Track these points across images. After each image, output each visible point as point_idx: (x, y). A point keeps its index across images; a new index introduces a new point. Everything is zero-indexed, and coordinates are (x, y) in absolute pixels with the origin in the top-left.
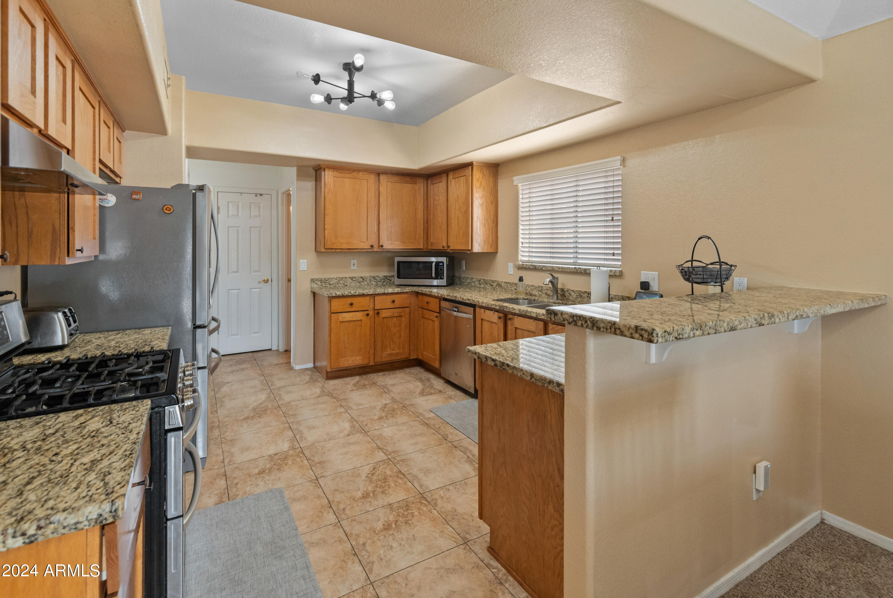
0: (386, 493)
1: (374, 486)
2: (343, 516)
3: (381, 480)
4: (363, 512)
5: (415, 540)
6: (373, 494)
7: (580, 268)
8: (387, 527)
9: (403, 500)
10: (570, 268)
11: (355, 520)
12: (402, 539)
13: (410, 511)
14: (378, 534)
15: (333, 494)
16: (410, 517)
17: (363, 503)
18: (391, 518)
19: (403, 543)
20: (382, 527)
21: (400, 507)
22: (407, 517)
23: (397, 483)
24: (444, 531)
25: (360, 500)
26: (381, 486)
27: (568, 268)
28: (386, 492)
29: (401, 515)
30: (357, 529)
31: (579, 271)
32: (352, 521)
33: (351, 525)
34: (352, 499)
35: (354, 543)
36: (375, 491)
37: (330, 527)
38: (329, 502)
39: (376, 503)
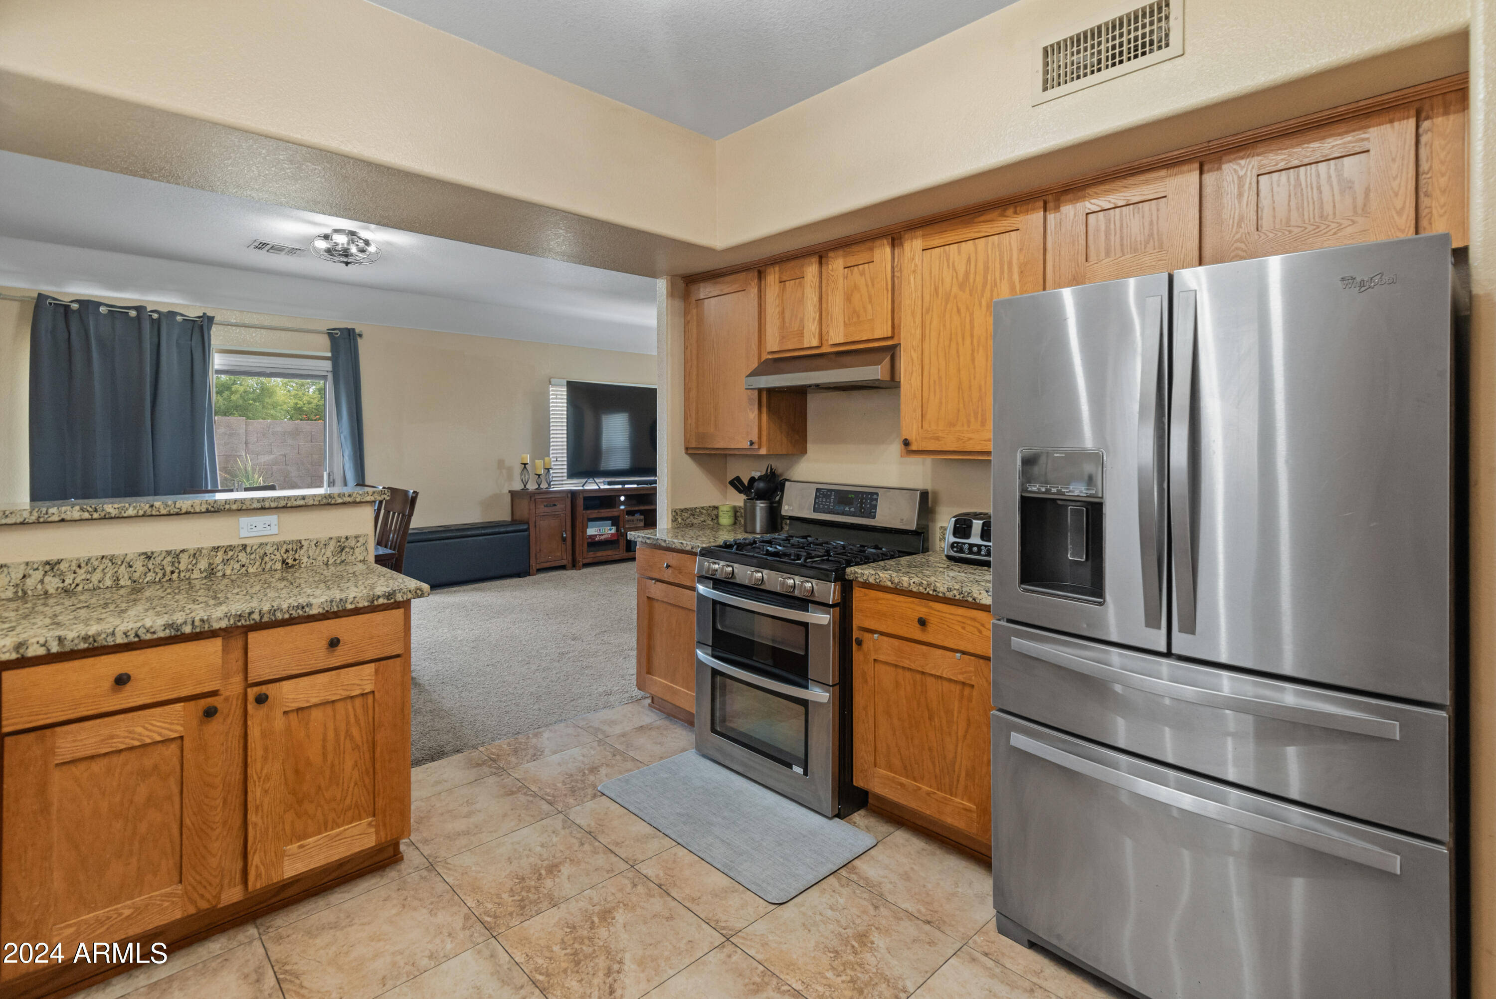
0: (568, 928)
1: (597, 941)
2: (630, 875)
3: (586, 957)
4: (600, 885)
5: (509, 858)
6: (593, 922)
8: (553, 869)
9: (532, 917)
11: (608, 872)
12: (528, 856)
13: (517, 898)
14: (566, 858)
15: (669, 910)
16: (517, 888)
17: (605, 901)
18: (549, 883)
19: (526, 852)
20: (562, 868)
21: (536, 902)
22: (523, 888)
23: (549, 955)
24: (463, 874)
25: (613, 905)
26: (582, 944)
28: (568, 931)
29: (533, 890)
30: (601, 860)
32: (613, 871)
33: (612, 864)
34: (630, 905)
35: (597, 844)
36: (591, 929)
37: (641, 858)
38: (669, 894)
39: (581, 904)
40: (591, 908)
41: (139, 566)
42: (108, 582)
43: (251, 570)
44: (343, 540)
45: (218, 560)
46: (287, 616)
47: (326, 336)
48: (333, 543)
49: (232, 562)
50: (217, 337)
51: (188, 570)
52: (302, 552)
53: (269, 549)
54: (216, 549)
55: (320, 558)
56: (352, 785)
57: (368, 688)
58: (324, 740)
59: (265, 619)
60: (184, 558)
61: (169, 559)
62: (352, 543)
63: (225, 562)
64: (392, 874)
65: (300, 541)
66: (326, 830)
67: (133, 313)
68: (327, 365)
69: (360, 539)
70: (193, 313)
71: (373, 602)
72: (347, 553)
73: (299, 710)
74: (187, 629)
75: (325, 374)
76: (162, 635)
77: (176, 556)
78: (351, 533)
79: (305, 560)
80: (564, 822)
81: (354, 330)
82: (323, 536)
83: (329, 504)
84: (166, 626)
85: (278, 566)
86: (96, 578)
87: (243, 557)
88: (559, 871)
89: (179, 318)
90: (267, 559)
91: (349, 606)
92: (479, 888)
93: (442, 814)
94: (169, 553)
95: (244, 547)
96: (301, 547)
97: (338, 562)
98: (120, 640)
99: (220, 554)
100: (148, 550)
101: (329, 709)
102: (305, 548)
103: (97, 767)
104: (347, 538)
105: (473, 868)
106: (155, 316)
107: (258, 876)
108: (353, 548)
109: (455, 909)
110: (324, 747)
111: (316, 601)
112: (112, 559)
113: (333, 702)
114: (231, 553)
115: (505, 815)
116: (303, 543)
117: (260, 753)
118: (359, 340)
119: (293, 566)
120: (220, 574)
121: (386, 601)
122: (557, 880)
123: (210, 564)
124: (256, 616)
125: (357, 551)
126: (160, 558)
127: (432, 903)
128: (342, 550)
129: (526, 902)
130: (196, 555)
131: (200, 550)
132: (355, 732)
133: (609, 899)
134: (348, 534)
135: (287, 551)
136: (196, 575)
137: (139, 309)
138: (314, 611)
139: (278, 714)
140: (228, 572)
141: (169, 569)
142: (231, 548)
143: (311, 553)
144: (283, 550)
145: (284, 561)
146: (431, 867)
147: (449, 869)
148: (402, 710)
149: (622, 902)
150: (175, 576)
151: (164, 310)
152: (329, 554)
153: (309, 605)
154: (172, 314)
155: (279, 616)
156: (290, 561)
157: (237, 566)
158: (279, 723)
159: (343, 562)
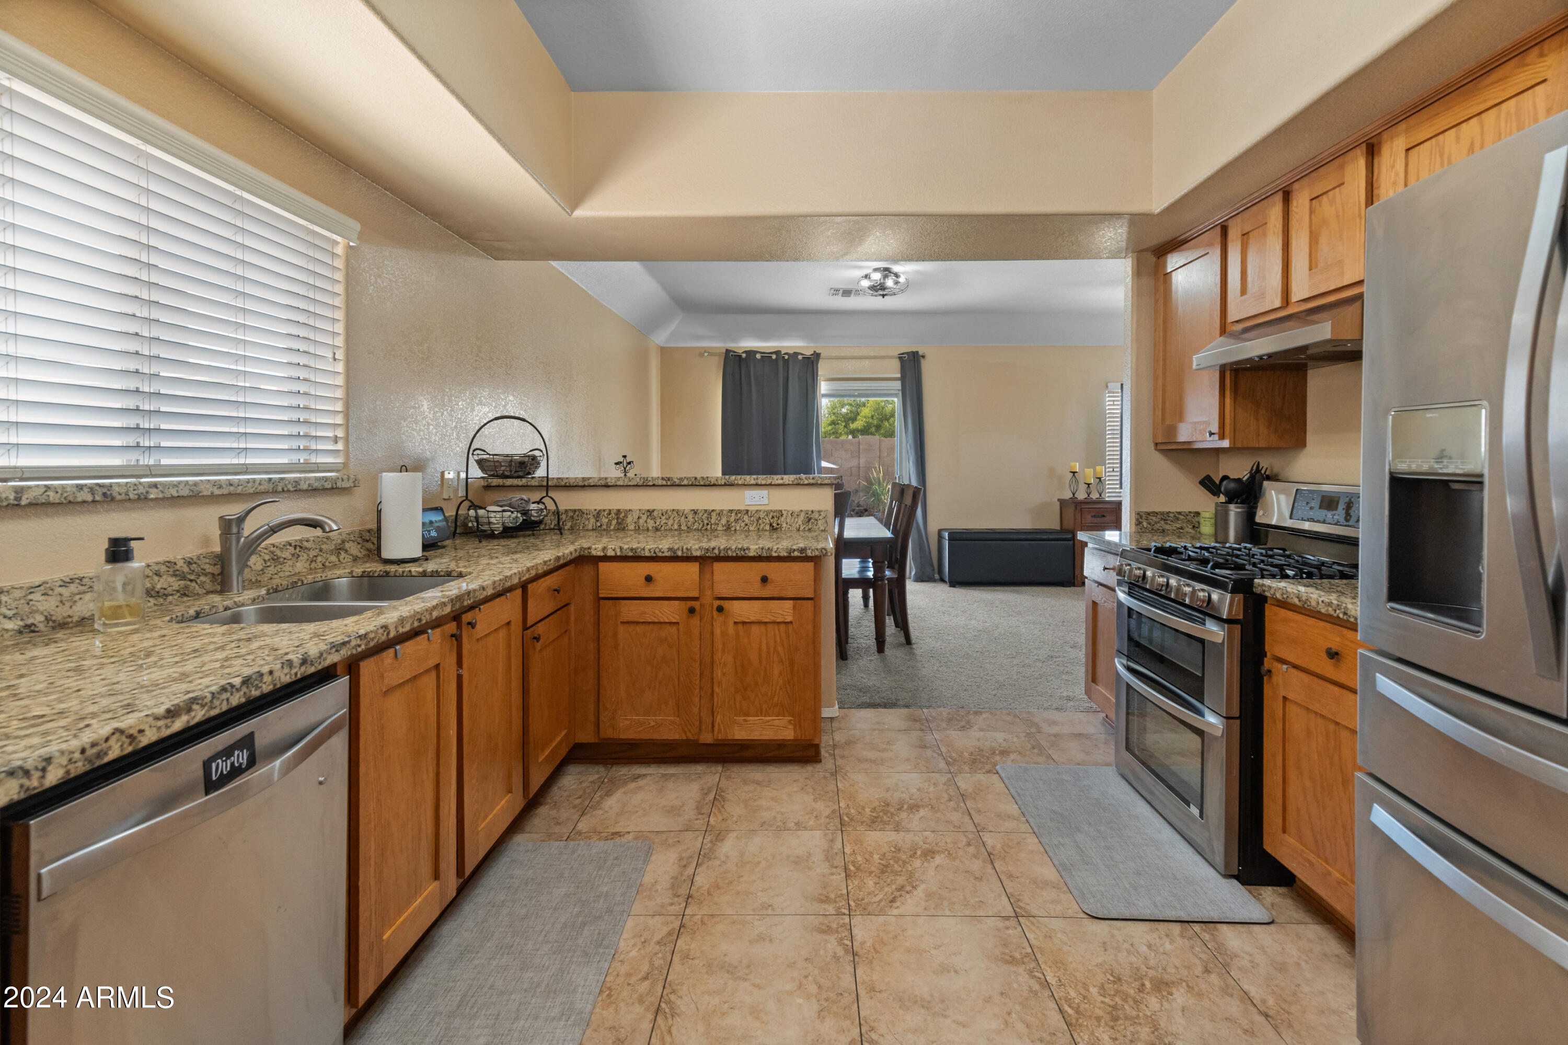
0: (895, 848)
1: (908, 866)
2: (971, 836)
3: (892, 872)
4: (941, 833)
5: (889, 788)
6: (915, 853)
7: (282, 479)
8: (914, 808)
9: (875, 830)
10: (254, 481)
11: (955, 826)
12: (902, 792)
13: (875, 814)
14: (930, 804)
15: (984, 874)
16: (879, 808)
17: (937, 844)
18: (904, 814)
19: (903, 789)
20: (921, 809)
21: (884, 823)
22: (883, 810)
23: (868, 857)
24: (851, 785)
25: (940, 849)
26: (896, 862)
27: (248, 481)
28: (893, 850)
29: (889, 814)
30: (955, 817)
31: (280, 489)
32: (959, 828)
33: (963, 823)
34: (954, 855)
35: (962, 805)
36: (911, 856)
37: (991, 828)
38: (992, 863)
39: (916, 838)
40: (922, 843)
41: (690, 517)
42: (676, 527)
43: (751, 528)
44: (810, 513)
45: (732, 519)
46: (734, 555)
47: (898, 360)
48: (803, 515)
49: (740, 521)
50: (823, 369)
51: (716, 524)
52: (782, 519)
53: (762, 515)
54: (731, 511)
55: (794, 525)
56: (778, 688)
57: (789, 619)
58: (760, 649)
59: (722, 554)
60: (714, 514)
61: (706, 515)
62: (816, 515)
63: (736, 521)
64: (809, 768)
65: (781, 511)
66: (762, 716)
67: (774, 357)
68: (898, 385)
69: (822, 513)
70: (808, 353)
71: (790, 553)
72: (813, 523)
73: (744, 623)
74: (680, 553)
75: (897, 392)
76: (666, 554)
77: (709, 513)
78: (816, 508)
79: (784, 525)
80: (949, 780)
81: (917, 352)
82: (796, 509)
83: (798, 484)
84: (670, 549)
85: (768, 527)
86: (670, 522)
87: (746, 517)
88: (918, 811)
89: (800, 357)
90: (760, 521)
91: (774, 554)
92: (854, 798)
93: (865, 744)
94: (706, 511)
95: (747, 511)
96: (782, 515)
97: (807, 529)
98: (647, 554)
99: (733, 515)
100: (695, 508)
101: (763, 627)
102: (784, 516)
103: (639, 629)
104: (812, 512)
105: (860, 785)
106: (786, 357)
107: (720, 730)
108: (816, 520)
109: (831, 803)
110: (760, 655)
111: (753, 547)
112: (678, 511)
113: (766, 623)
114: (739, 515)
115: (908, 760)
116: (783, 512)
117: (720, 647)
118: (922, 361)
119: (777, 529)
120: (733, 529)
121: (799, 554)
122: (911, 816)
123: (728, 521)
124: (716, 551)
125: (820, 522)
126: (701, 514)
127: (819, 794)
128: (809, 520)
129: (879, 820)
130: (720, 514)
131: (722, 511)
132: (780, 649)
133: (940, 844)
134: (814, 509)
135: (773, 517)
136: (720, 528)
137: (778, 353)
138: (752, 554)
139: (731, 624)
140: (738, 528)
141: (706, 522)
142: (739, 511)
143: (788, 521)
144: (770, 517)
145: (771, 525)
146: (834, 774)
147: (845, 779)
148: (814, 643)
149: (949, 852)
150: (709, 526)
151: (791, 352)
152: (800, 522)
153: (748, 549)
154: (796, 354)
155: (730, 553)
156: (775, 525)
157: (743, 524)
158: (731, 629)
159: (809, 530)
